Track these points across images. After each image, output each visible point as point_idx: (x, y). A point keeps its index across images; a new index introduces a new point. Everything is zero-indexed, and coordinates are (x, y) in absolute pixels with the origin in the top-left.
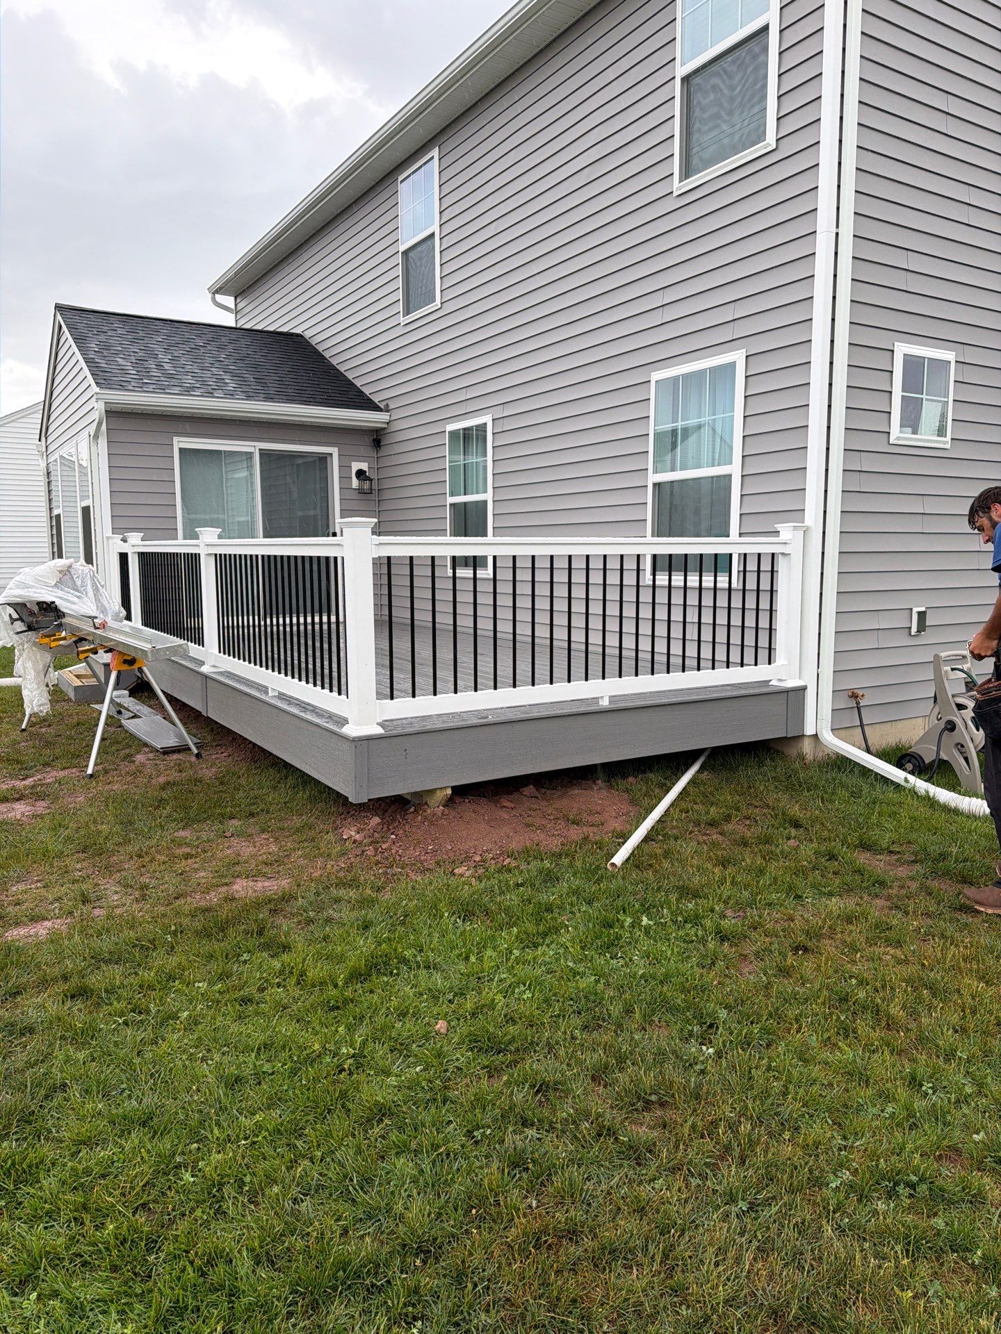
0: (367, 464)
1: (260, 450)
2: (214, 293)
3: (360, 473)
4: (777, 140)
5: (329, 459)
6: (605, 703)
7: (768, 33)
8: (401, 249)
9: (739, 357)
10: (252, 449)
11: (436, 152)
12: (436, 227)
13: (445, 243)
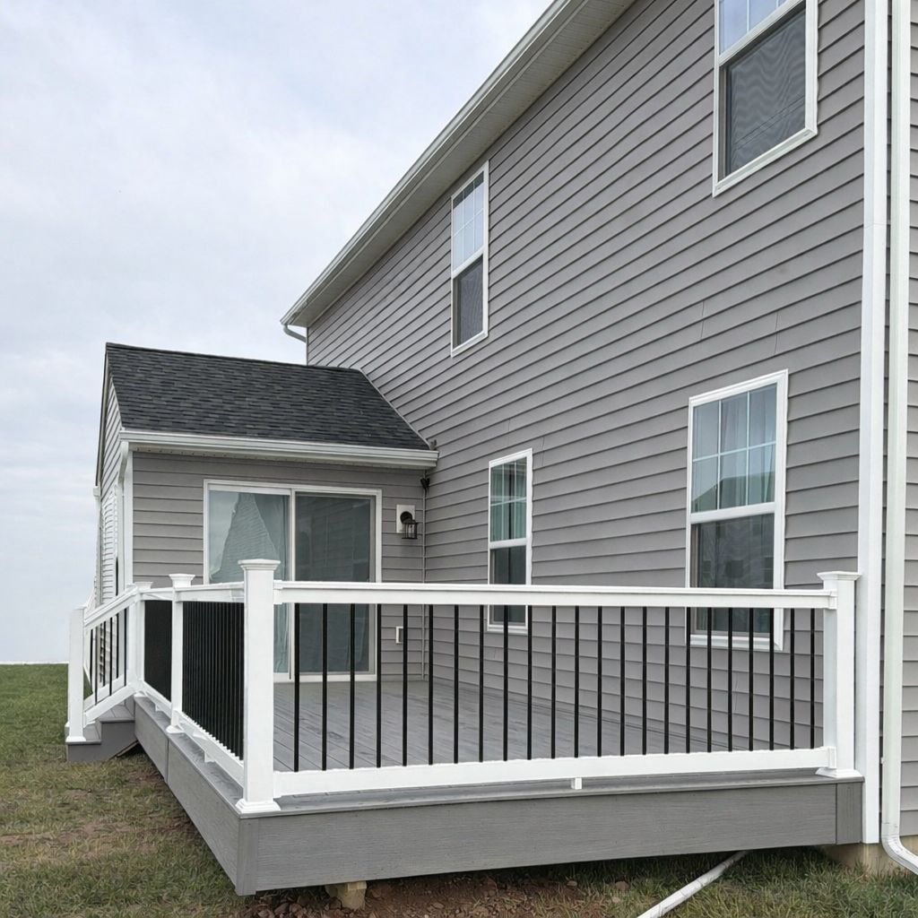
0: (413, 507)
1: (296, 493)
2: (286, 325)
3: (406, 517)
4: (819, 126)
5: (372, 503)
6: (578, 786)
7: (805, 13)
8: (453, 275)
9: (781, 376)
10: (288, 492)
11: (486, 167)
12: (484, 247)
13: (493, 264)
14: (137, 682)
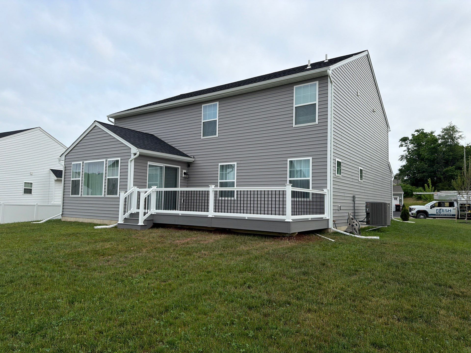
0: (186, 171)
1: (165, 166)
3: (185, 173)
4: (318, 123)
5: (178, 169)
8: (203, 121)
9: (311, 158)
10: (163, 166)
11: (218, 103)
12: (217, 119)
13: (220, 123)
14: (153, 210)
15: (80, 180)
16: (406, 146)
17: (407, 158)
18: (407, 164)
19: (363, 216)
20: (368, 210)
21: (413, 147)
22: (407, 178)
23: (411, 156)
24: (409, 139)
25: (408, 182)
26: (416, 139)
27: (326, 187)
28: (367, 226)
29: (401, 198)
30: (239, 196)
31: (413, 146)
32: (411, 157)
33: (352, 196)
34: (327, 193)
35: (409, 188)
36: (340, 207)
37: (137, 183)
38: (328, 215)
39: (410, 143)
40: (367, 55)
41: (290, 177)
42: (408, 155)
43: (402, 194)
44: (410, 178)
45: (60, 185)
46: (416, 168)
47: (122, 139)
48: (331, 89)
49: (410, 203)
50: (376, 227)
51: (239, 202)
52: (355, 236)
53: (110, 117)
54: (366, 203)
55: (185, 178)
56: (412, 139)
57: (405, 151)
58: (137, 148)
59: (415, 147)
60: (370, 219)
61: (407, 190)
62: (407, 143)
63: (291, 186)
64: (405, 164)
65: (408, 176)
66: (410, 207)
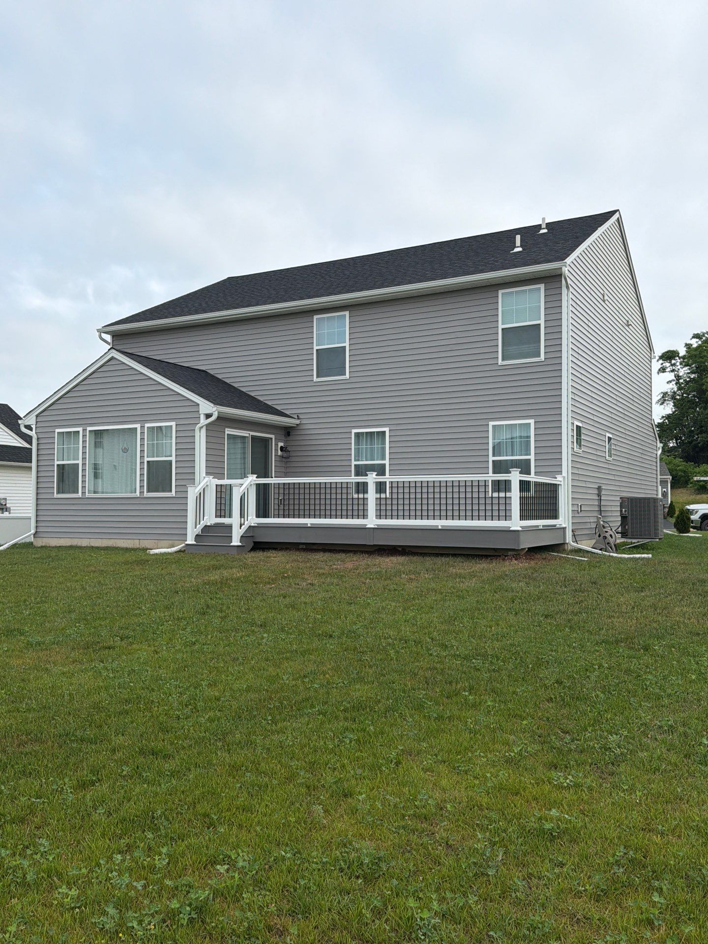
0: (284, 444)
1: (251, 435)
3: (281, 449)
4: (545, 359)
5: (271, 441)
7: (540, 326)
8: (316, 348)
9: (532, 421)
10: (247, 435)
11: (347, 313)
12: (347, 344)
13: (353, 352)
14: (252, 520)
15: (78, 464)
16: (673, 371)
17: (675, 399)
18: (676, 411)
19: (615, 521)
20: (625, 511)
21: (689, 373)
22: (675, 445)
23: (683, 394)
24: (680, 355)
25: (677, 453)
26: (695, 356)
27: (560, 472)
28: (623, 540)
29: (665, 490)
30: (395, 490)
31: (689, 371)
32: (685, 395)
33: (597, 487)
34: (562, 483)
35: (680, 467)
36: (581, 506)
37: (214, 470)
38: (564, 520)
39: (681, 364)
40: (618, 219)
41: (494, 455)
42: (678, 390)
43: (667, 481)
44: (683, 443)
45: (27, 475)
46: (695, 422)
47: (178, 386)
48: (566, 298)
49: (681, 501)
50: (638, 542)
51: (395, 502)
52: (611, 554)
53: (103, 333)
54: (621, 498)
55: (282, 457)
56: (685, 356)
57: (670, 382)
58: (212, 405)
59: (692, 373)
60: (628, 527)
61: (676, 470)
62: (674, 365)
63: (518, 472)
64: (671, 413)
65: (676, 440)
66: (688, 507)
